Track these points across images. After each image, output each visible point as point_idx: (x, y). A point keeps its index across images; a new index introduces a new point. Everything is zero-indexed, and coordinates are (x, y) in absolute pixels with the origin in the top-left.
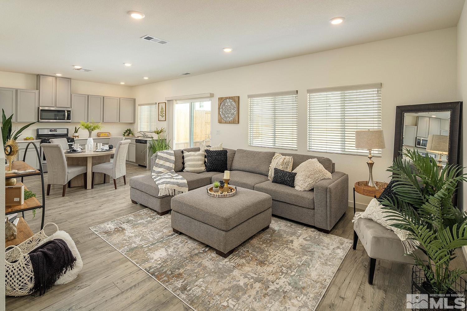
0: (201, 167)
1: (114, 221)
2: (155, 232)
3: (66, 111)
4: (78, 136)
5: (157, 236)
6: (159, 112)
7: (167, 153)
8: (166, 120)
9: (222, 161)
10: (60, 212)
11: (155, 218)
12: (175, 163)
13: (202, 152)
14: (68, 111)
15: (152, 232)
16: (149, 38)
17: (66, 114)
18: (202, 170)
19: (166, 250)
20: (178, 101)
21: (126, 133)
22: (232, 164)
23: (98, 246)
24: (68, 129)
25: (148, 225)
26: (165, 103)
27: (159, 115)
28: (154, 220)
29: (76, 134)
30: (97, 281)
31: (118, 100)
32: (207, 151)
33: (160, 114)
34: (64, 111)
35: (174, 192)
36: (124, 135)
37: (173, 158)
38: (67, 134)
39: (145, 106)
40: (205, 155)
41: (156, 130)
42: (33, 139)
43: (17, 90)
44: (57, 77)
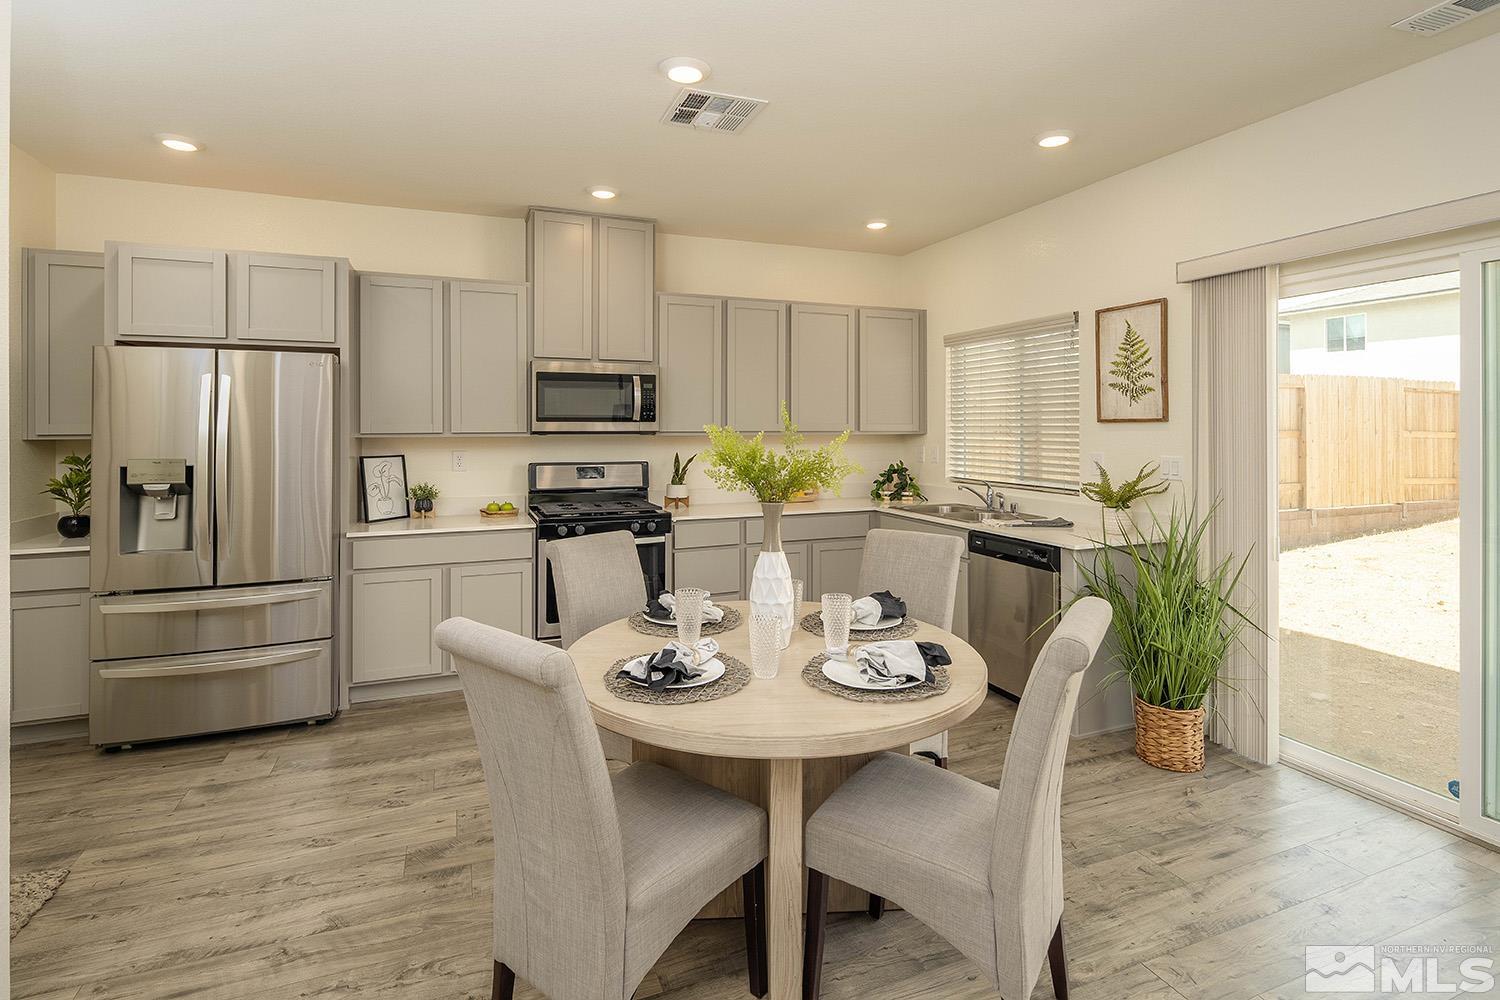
3: (636, 379)
4: (685, 501)
6: (1107, 367)
8: (1164, 417)
14: (645, 379)
17: (638, 394)
21: (883, 483)
24: (645, 467)
26: (1158, 307)
27: (1105, 387)
29: (679, 491)
31: (854, 318)
33: (1108, 378)
34: (629, 378)
36: (879, 496)
38: (644, 489)
42: (514, 513)
43: (446, 285)
44: (597, 218)
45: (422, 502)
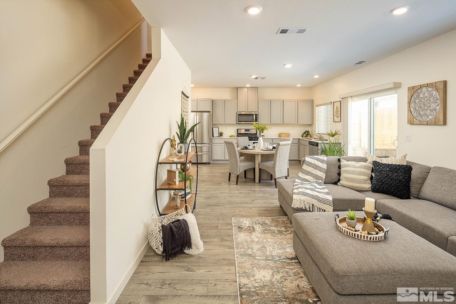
0: (365, 183)
1: (253, 219)
2: (278, 246)
4: (264, 136)
5: (276, 252)
6: (335, 112)
7: (318, 160)
8: (341, 122)
9: (399, 181)
10: (225, 197)
11: (288, 231)
12: (327, 172)
13: (369, 164)
14: (256, 115)
15: (275, 245)
16: (284, 31)
17: (254, 117)
18: (364, 188)
19: (273, 275)
20: (354, 98)
21: (304, 134)
22: (421, 189)
23: (224, 238)
25: (277, 235)
26: (340, 102)
27: (334, 116)
28: (286, 233)
30: (201, 271)
31: (296, 102)
32: (375, 163)
33: (335, 114)
34: (253, 115)
35: (313, 207)
36: (303, 136)
37: (325, 166)
38: (256, 133)
39: (321, 107)
40: (373, 167)
41: (330, 132)
42: (235, 137)
43: (225, 101)
44: (248, 88)
45: (221, 134)
